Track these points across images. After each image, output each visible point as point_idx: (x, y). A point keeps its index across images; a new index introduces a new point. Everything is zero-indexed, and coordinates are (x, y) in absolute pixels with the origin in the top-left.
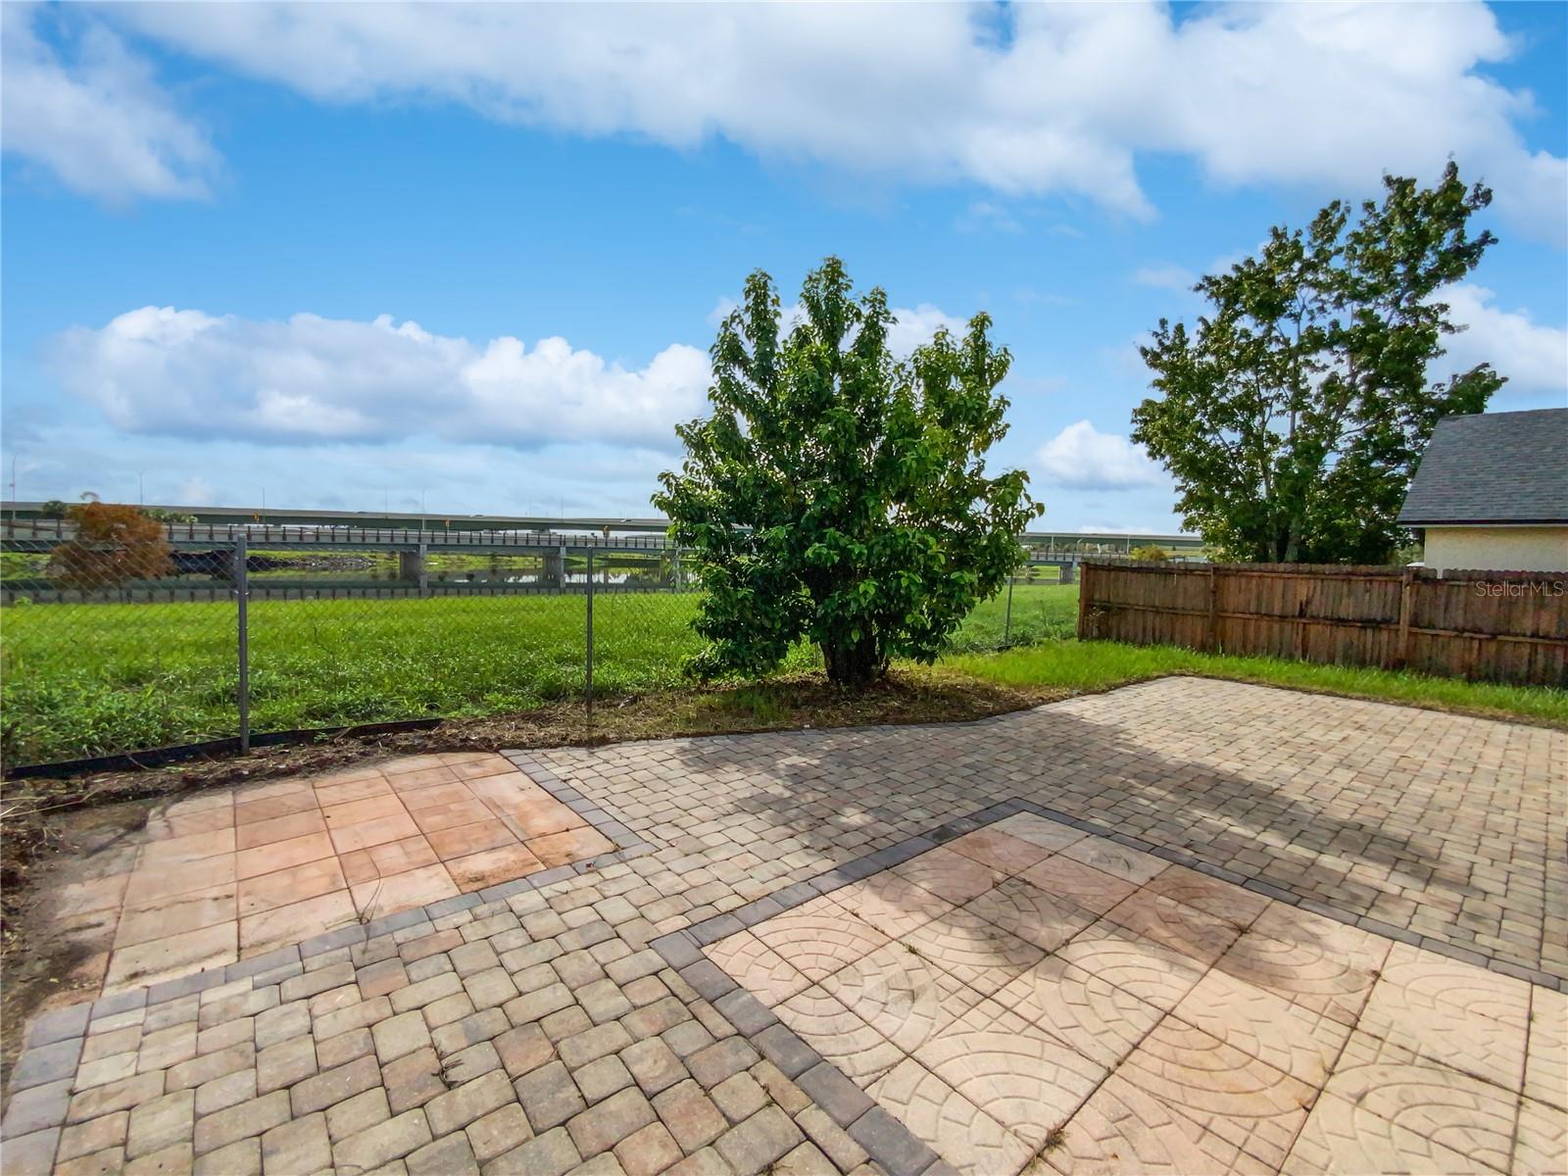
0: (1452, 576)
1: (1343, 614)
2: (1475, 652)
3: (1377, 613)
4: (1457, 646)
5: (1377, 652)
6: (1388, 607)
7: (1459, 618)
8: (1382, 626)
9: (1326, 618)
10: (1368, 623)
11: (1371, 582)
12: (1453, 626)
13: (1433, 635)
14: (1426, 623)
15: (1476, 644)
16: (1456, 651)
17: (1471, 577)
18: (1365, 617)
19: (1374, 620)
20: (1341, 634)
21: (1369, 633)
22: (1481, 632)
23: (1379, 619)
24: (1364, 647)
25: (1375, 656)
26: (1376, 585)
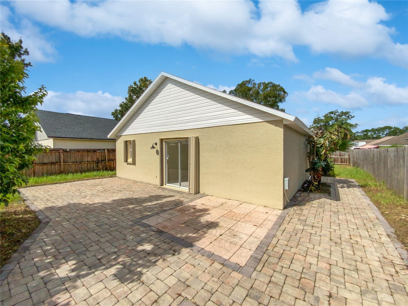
0: (71, 150)
1: (45, 162)
2: (77, 167)
3: (54, 161)
4: (73, 166)
5: (55, 171)
6: (57, 158)
7: (73, 160)
8: (56, 164)
9: (40, 163)
10: (52, 163)
11: (52, 152)
12: (72, 162)
13: (68, 164)
14: (66, 162)
15: (77, 165)
16: (73, 167)
17: (75, 150)
18: (51, 162)
19: (54, 163)
20: (45, 167)
21: (53, 166)
22: (77, 162)
23: (55, 162)
24: (52, 170)
25: (55, 172)
26: (53, 153)
